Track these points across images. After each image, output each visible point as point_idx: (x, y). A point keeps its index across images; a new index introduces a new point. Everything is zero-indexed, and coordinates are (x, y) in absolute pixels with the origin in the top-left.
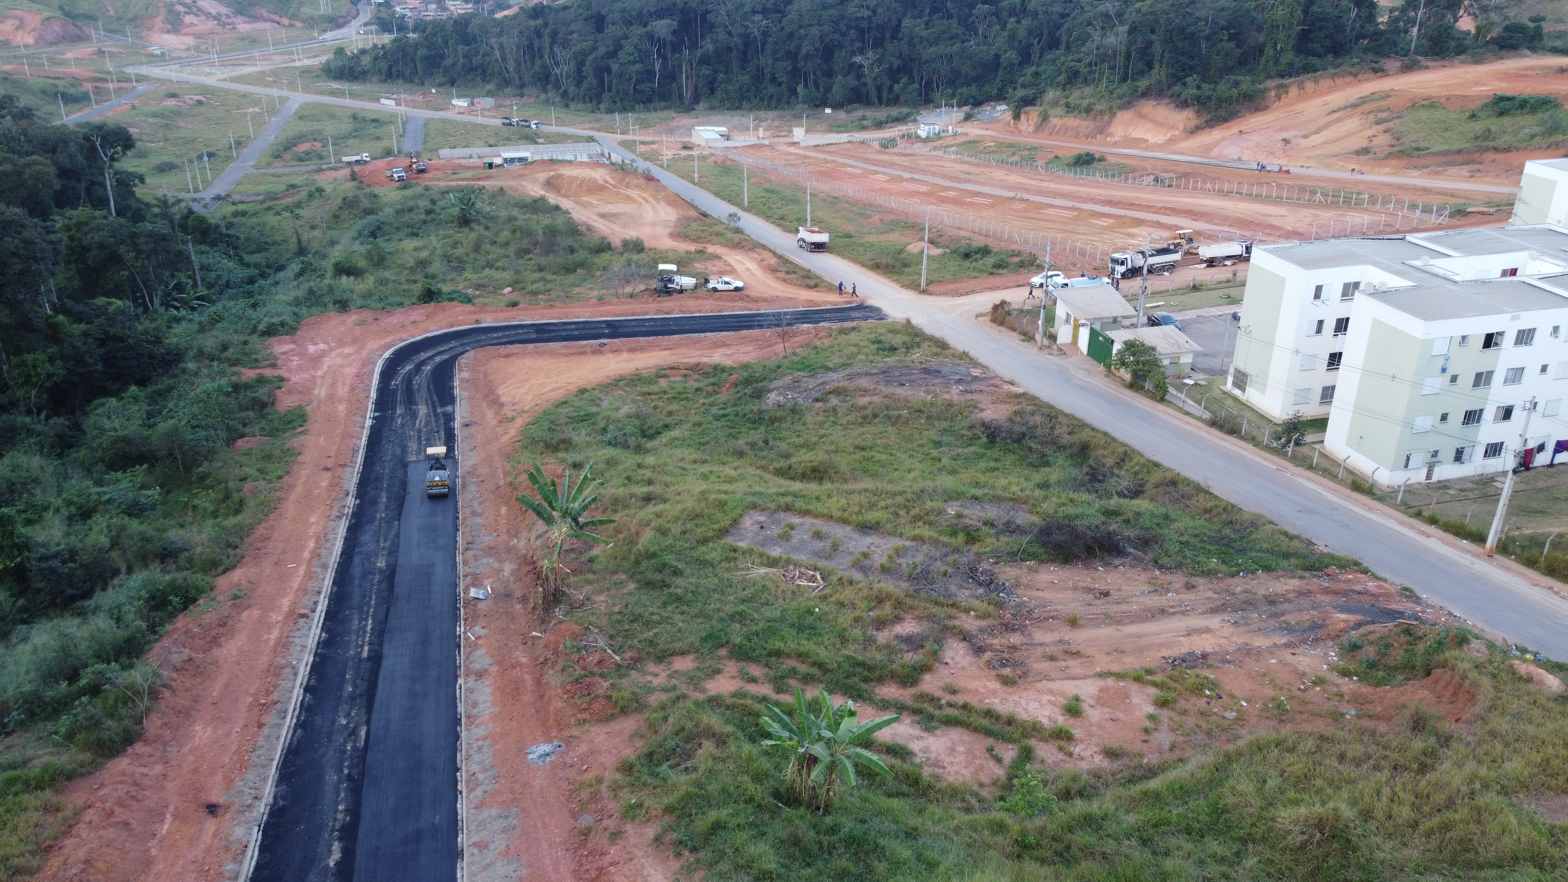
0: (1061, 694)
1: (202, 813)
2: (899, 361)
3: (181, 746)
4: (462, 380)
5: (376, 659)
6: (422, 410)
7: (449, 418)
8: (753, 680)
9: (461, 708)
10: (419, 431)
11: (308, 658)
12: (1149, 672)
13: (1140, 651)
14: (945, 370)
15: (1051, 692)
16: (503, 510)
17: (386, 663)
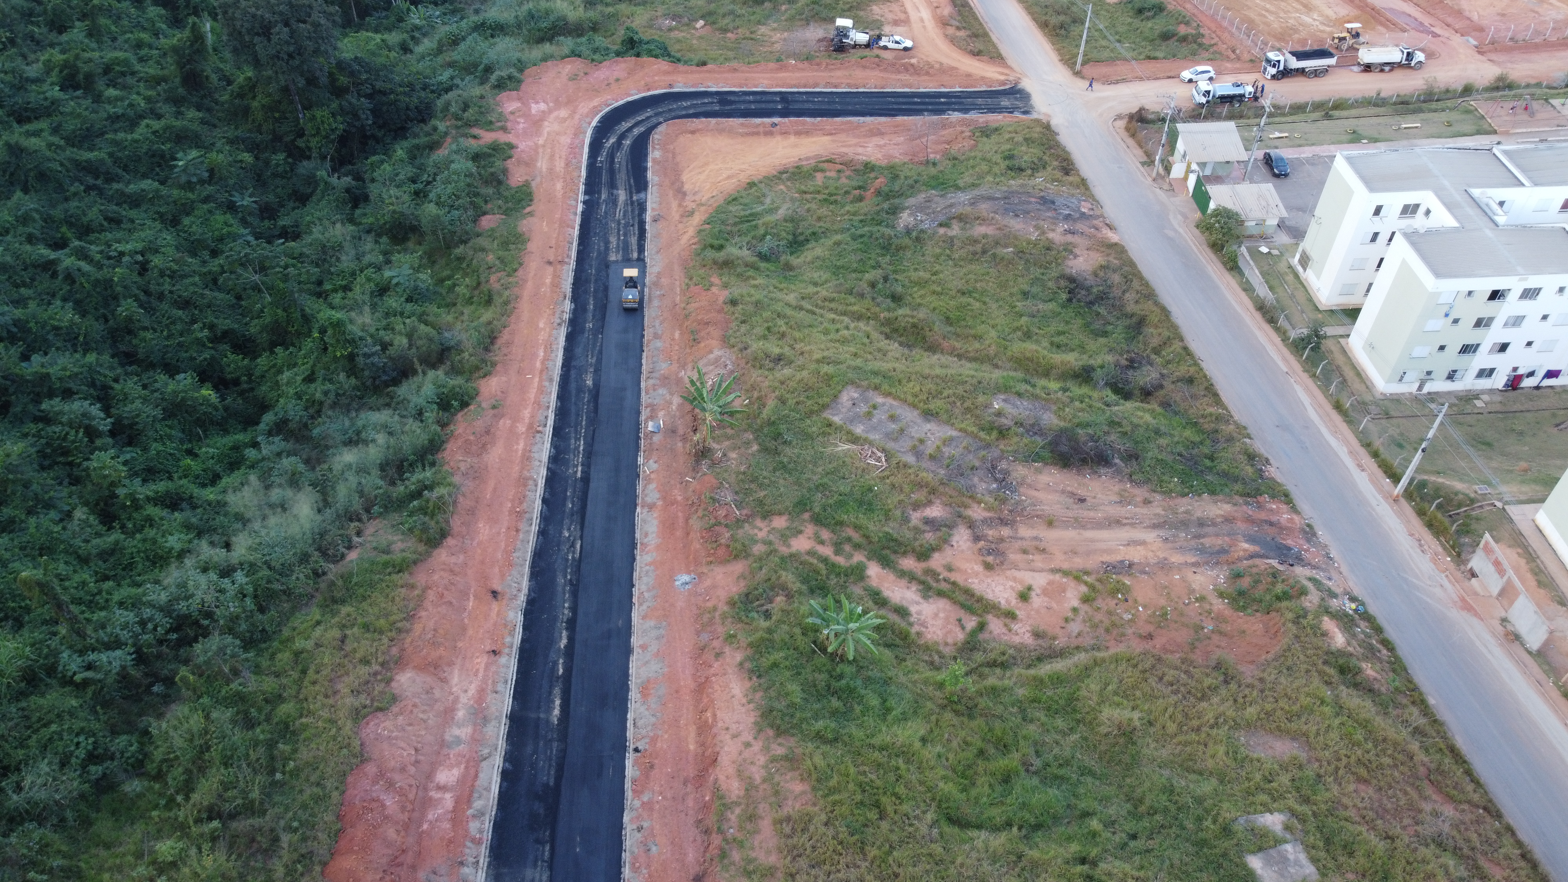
0: (1021, 582)
1: (489, 596)
2: (1022, 186)
3: (472, 539)
4: (654, 160)
5: (586, 479)
6: (622, 195)
7: (642, 207)
8: (822, 543)
9: (638, 535)
10: (619, 223)
11: (544, 472)
12: (1087, 573)
13: (1088, 554)
14: (1059, 201)
15: (1015, 579)
16: (677, 335)
17: (592, 485)
